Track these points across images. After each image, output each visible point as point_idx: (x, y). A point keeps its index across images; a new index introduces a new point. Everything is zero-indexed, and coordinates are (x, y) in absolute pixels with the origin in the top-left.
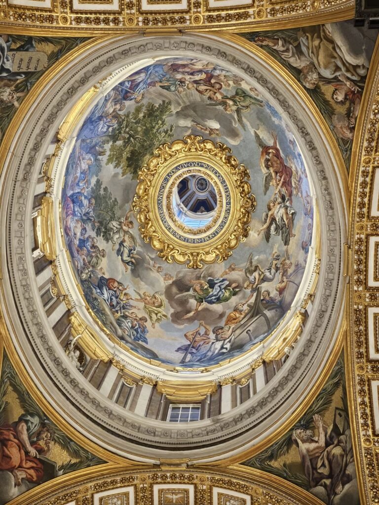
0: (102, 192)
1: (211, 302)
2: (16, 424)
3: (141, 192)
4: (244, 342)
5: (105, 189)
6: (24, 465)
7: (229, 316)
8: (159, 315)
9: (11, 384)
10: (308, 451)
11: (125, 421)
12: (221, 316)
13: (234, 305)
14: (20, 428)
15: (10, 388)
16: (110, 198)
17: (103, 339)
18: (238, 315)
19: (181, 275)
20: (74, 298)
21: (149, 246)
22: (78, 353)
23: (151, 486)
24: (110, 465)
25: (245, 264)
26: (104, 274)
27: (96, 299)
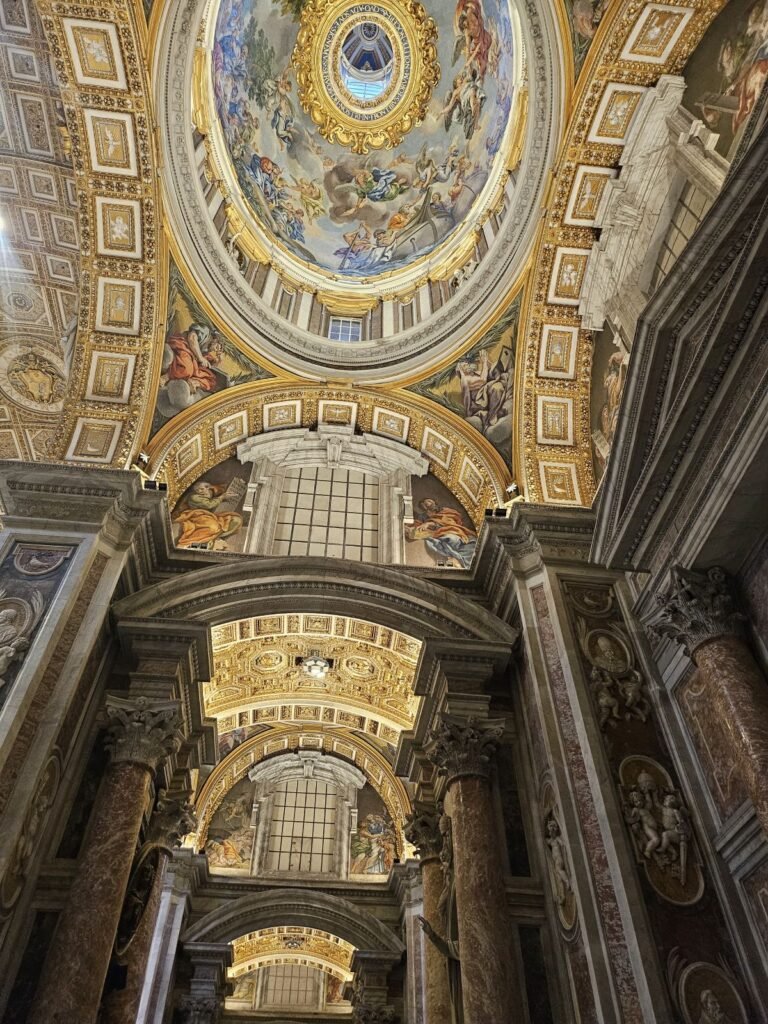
0: (257, 37)
1: (374, 199)
2: (187, 334)
3: (303, 40)
4: (408, 252)
5: (261, 33)
6: (197, 375)
7: (393, 219)
8: (317, 208)
9: (180, 292)
10: (469, 383)
11: (291, 335)
12: (385, 217)
13: (400, 205)
14: (191, 338)
15: (179, 296)
16: (266, 47)
17: (260, 236)
18: (402, 219)
19: (343, 160)
20: (229, 184)
21: (308, 117)
22: (237, 253)
23: (317, 401)
24: (278, 380)
25: (417, 156)
26: (257, 151)
27: (249, 184)
